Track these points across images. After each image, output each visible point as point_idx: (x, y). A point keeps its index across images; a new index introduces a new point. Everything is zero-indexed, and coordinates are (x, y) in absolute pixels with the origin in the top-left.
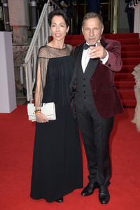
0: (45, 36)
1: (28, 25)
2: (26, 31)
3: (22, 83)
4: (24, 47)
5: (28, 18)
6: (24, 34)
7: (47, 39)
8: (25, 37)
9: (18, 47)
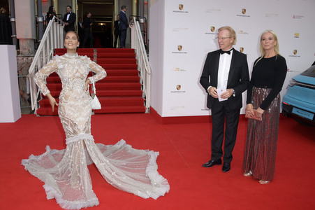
0: (50, 49)
1: (35, 38)
2: (33, 44)
3: (28, 93)
4: (30, 58)
5: (34, 32)
6: (31, 46)
7: (52, 52)
8: (32, 49)
9: (25, 59)
